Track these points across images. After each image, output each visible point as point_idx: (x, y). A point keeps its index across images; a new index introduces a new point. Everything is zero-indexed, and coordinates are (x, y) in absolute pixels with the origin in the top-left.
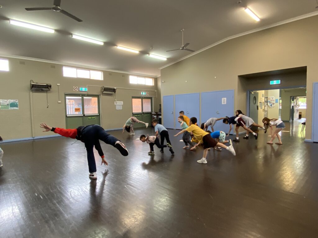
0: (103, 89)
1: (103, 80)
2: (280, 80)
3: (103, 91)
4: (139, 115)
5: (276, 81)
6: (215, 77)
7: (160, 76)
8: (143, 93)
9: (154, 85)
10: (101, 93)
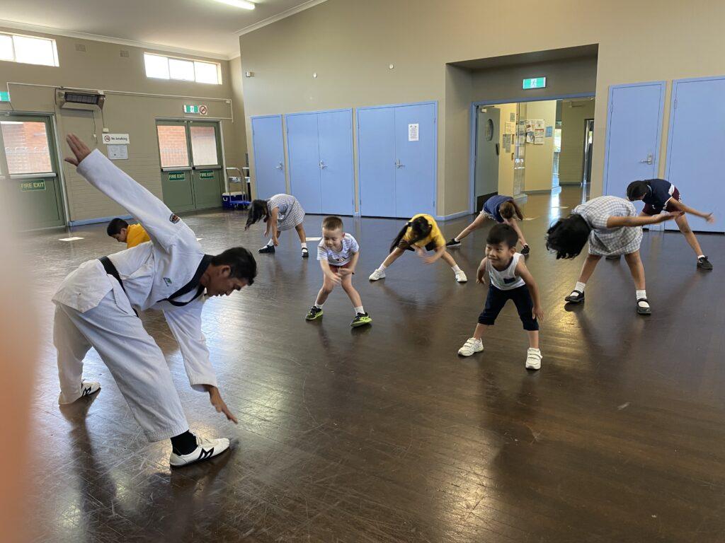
0: (60, 95)
1: (58, 65)
2: (545, 78)
3: (62, 103)
4: (181, 176)
5: (536, 79)
6: (391, 67)
7: (239, 55)
8: (188, 109)
9: (221, 83)
10: (57, 107)
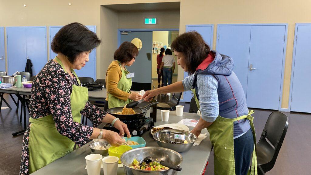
2: (156, 19)
5: (151, 19)
6: (70, 4)
